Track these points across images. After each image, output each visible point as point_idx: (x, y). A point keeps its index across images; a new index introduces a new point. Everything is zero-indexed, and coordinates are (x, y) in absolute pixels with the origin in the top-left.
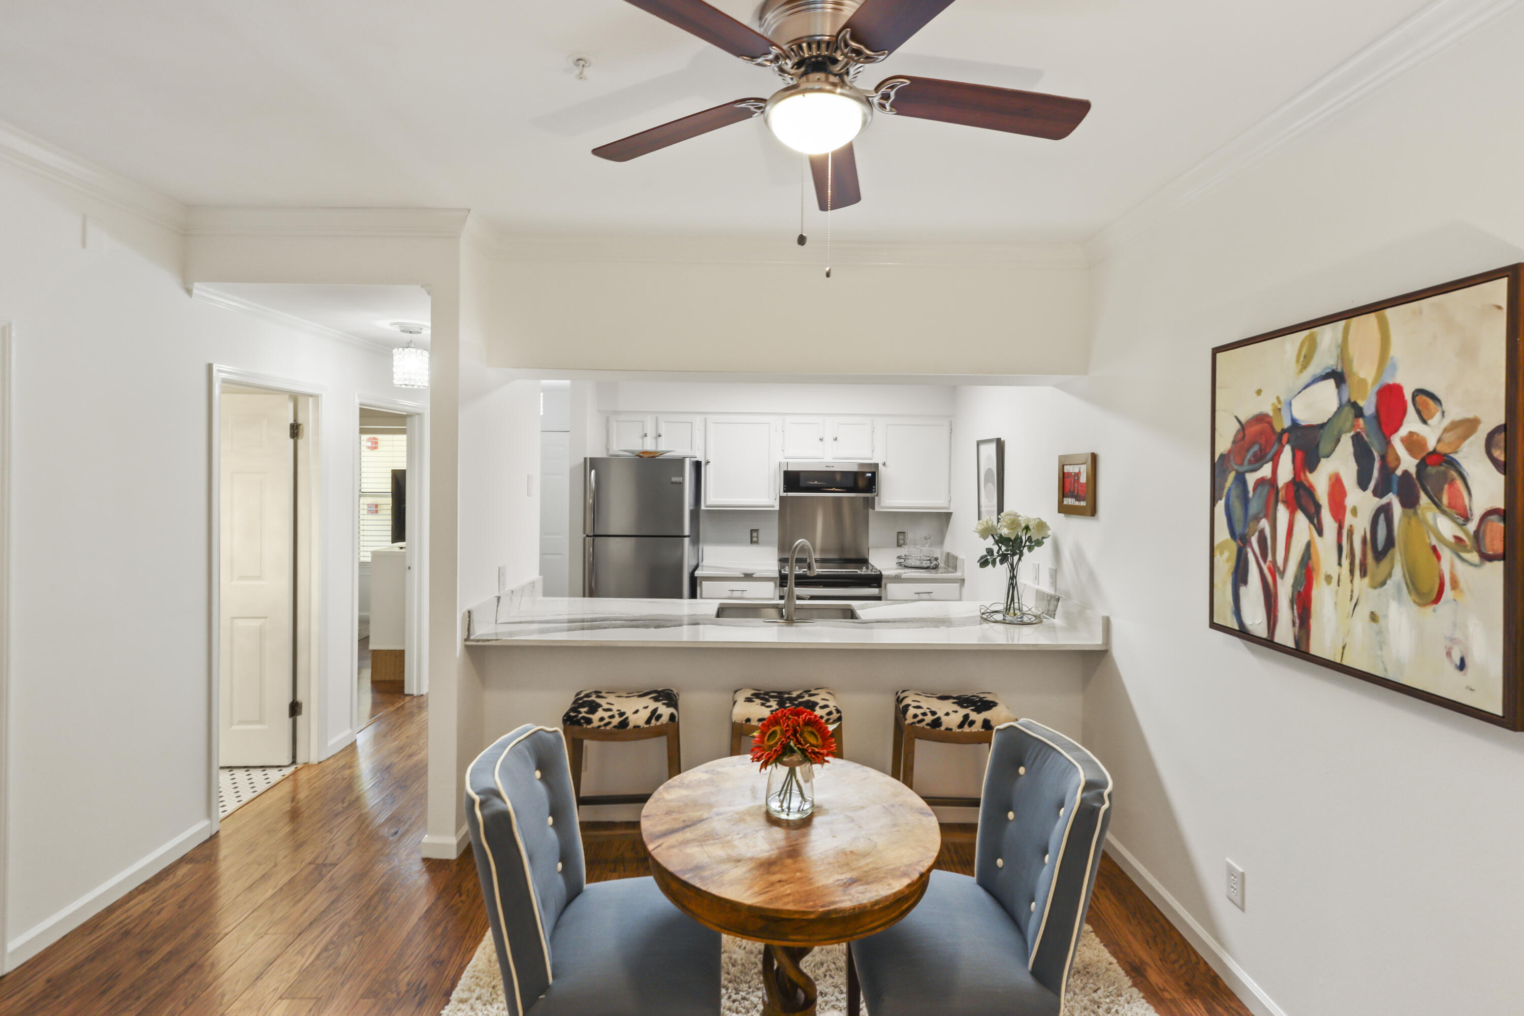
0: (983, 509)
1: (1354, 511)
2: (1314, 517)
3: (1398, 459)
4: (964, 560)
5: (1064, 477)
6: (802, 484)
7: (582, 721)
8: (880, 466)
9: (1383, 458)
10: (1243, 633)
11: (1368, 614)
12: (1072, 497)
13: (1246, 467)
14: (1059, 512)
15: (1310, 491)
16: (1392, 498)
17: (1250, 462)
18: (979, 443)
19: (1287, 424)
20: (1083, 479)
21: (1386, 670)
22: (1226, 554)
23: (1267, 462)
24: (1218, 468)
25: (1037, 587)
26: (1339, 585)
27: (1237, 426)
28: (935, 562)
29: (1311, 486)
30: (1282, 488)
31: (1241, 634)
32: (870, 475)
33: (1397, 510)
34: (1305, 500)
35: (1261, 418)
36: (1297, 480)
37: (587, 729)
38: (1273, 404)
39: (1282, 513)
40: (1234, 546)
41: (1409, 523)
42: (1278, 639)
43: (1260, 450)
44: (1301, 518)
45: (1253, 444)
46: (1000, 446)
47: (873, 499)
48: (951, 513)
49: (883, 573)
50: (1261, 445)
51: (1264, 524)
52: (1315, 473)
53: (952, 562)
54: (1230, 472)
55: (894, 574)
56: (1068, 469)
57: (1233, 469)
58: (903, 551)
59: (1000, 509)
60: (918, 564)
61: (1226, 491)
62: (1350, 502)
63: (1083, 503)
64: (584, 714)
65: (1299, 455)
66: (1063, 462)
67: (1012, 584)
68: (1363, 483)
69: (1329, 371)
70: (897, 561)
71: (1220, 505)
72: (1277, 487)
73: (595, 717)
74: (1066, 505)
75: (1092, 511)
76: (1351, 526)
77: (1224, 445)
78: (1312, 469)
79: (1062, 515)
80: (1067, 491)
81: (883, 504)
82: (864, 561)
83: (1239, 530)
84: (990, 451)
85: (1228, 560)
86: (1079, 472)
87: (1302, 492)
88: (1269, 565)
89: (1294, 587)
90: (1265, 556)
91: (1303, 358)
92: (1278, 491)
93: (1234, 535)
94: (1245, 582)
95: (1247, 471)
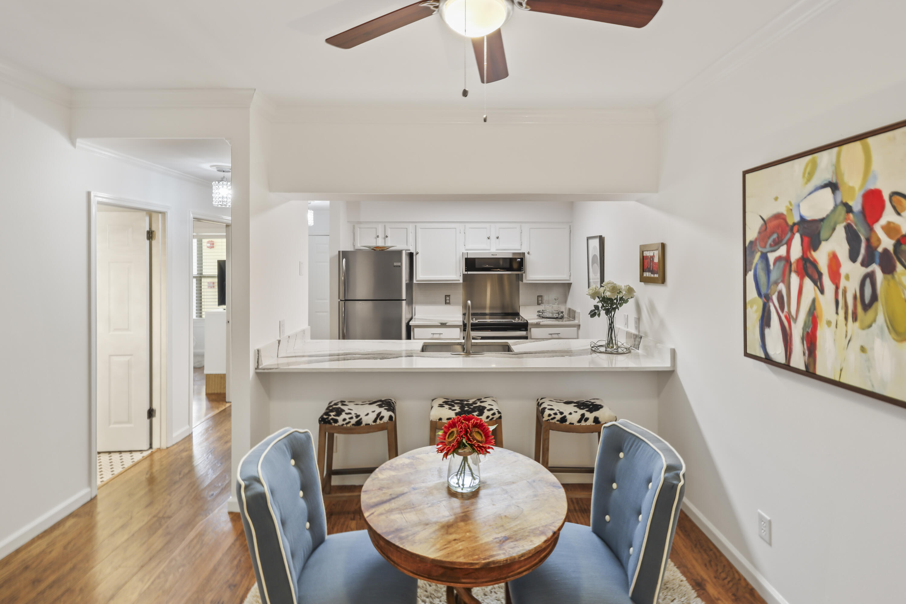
0: (591, 281)
1: (847, 277)
2: (817, 281)
3: (879, 241)
4: (579, 313)
5: (643, 259)
6: (477, 266)
7: (332, 421)
8: (526, 254)
9: (868, 240)
10: (768, 360)
11: (858, 349)
12: (649, 271)
13: (768, 248)
14: (640, 281)
15: (814, 264)
16: (875, 268)
17: (771, 246)
18: (588, 239)
19: (797, 219)
20: (656, 260)
21: (873, 386)
22: (755, 307)
23: (783, 245)
24: (748, 251)
25: (626, 329)
26: (836, 327)
27: (761, 222)
28: (561, 314)
29: (815, 260)
30: (794, 263)
31: (766, 360)
32: (520, 260)
33: (879, 275)
34: (811, 270)
35: (779, 216)
36: (805, 256)
37: (335, 426)
38: (787, 207)
39: (795, 279)
40: (760, 303)
41: (889, 285)
42: (792, 364)
43: (778, 237)
44: (808, 282)
45: (774, 233)
46: (602, 240)
47: (522, 275)
48: (571, 283)
49: (529, 322)
50: (778, 235)
51: (782, 287)
52: (818, 252)
53: (572, 314)
54: (757, 253)
55: (536, 322)
56: (646, 254)
57: (759, 251)
58: (541, 308)
59: (602, 280)
60: (550, 315)
61: (754, 264)
62: (843, 271)
63: (656, 276)
64: (333, 417)
65: (806, 240)
66: (643, 249)
67: (611, 328)
68: (853, 257)
69: (826, 182)
70: (537, 314)
71: (750, 275)
72: (791, 262)
73: (340, 419)
74: (645, 277)
75: (663, 280)
76: (845, 288)
77: (752, 235)
78: (816, 248)
79: (643, 283)
80: (645, 267)
81: (528, 278)
82: (517, 314)
83: (763, 291)
84: (595, 243)
85: (756, 311)
86: (654, 256)
87: (808, 265)
88: (785, 313)
89: (804, 329)
90: (782, 309)
91: (807, 175)
92: (791, 265)
93: (759, 294)
94: (769, 325)
95: (769, 252)
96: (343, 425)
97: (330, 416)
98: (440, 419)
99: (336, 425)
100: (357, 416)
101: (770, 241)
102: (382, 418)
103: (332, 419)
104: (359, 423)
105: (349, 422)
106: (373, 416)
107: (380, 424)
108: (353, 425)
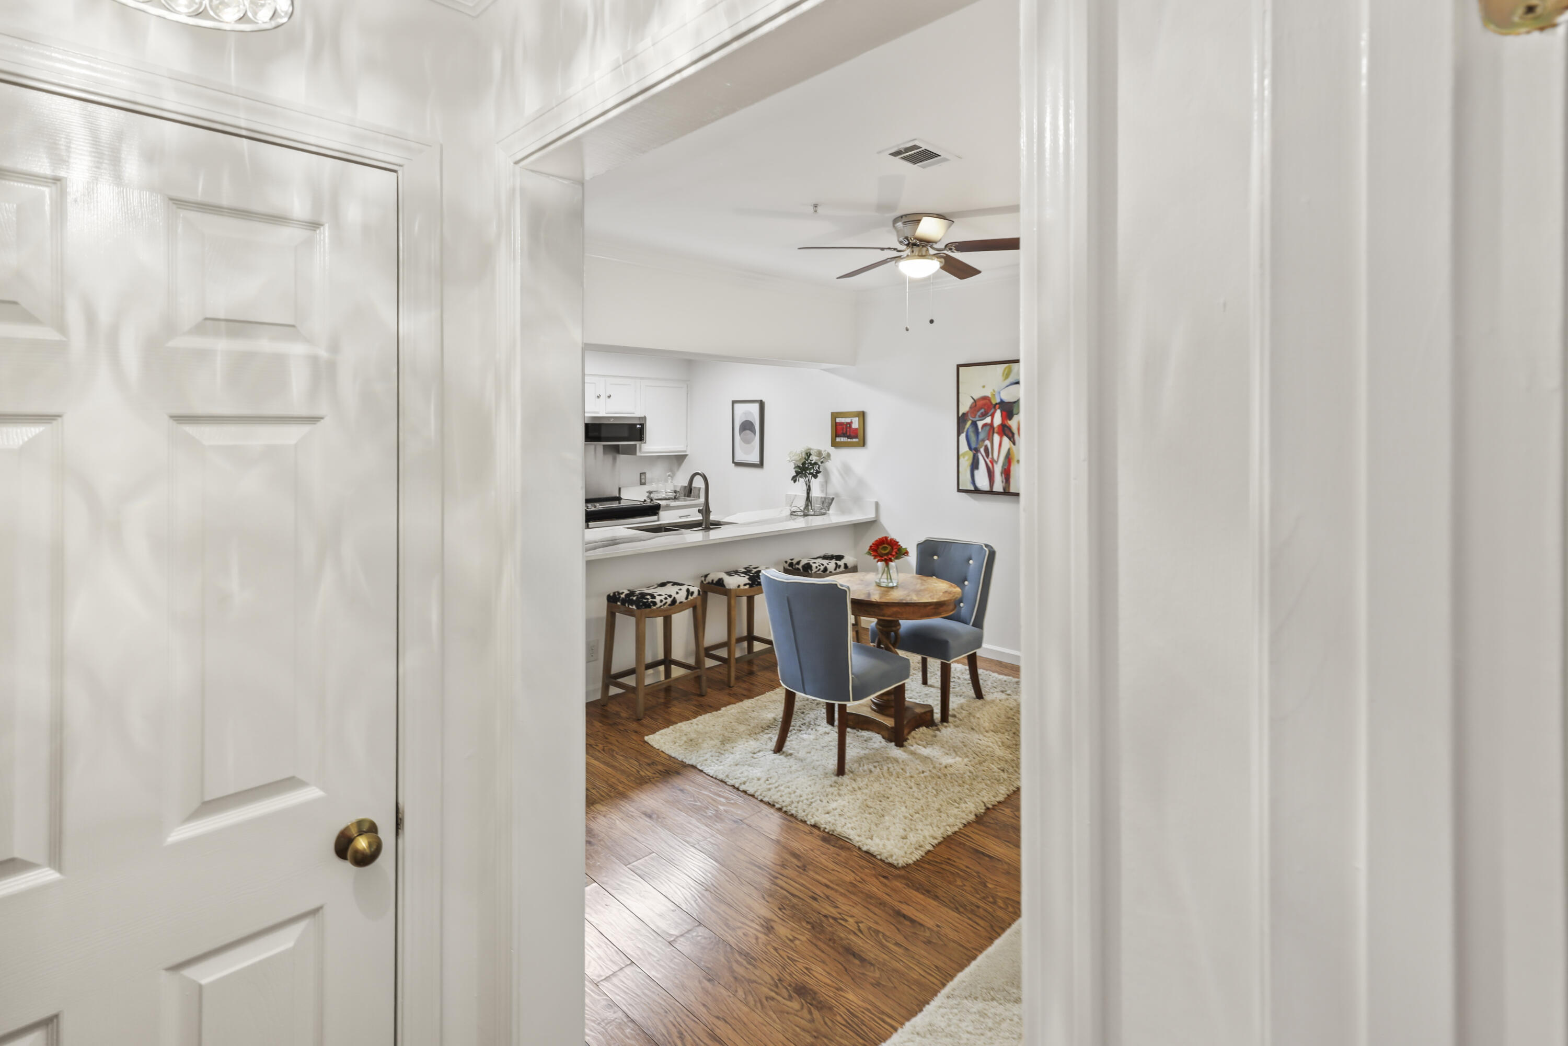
2: (1011, 438)
5: (836, 425)
10: (977, 491)
12: (844, 435)
13: (977, 418)
14: (832, 446)
15: (1009, 428)
17: (979, 417)
18: (734, 402)
19: (998, 401)
20: (854, 426)
22: (966, 458)
23: (988, 416)
24: (961, 420)
27: (972, 401)
28: (676, 494)
29: (1010, 426)
30: (996, 427)
31: (975, 491)
32: (638, 426)
34: (1007, 432)
35: (985, 398)
36: (1003, 424)
38: (990, 392)
39: (996, 438)
40: (971, 454)
42: (995, 490)
43: (985, 411)
44: (1005, 439)
45: (981, 408)
46: (762, 405)
47: (637, 446)
48: (688, 455)
49: (660, 503)
50: (985, 409)
51: (988, 443)
52: (1012, 421)
54: (968, 421)
56: (838, 420)
57: (970, 420)
58: (647, 488)
60: (664, 496)
61: (966, 429)
63: (854, 440)
65: (1004, 413)
66: (834, 416)
71: (963, 437)
74: (838, 442)
75: (863, 444)
77: (964, 409)
78: (1010, 419)
79: (833, 448)
80: (839, 433)
81: (643, 450)
82: (618, 499)
83: (973, 445)
84: (748, 408)
85: (968, 460)
86: (851, 422)
87: (1006, 428)
88: (990, 459)
89: (1003, 467)
90: (987, 456)
91: (1005, 375)
92: (994, 428)
93: (970, 448)
94: (977, 468)
95: (978, 420)
96: (661, 606)
97: (648, 599)
98: (739, 586)
99: (655, 608)
100: (670, 596)
101: (979, 413)
102: (693, 593)
103: (652, 602)
104: (674, 601)
105: (666, 603)
106: (683, 594)
107: (691, 600)
108: (670, 605)
